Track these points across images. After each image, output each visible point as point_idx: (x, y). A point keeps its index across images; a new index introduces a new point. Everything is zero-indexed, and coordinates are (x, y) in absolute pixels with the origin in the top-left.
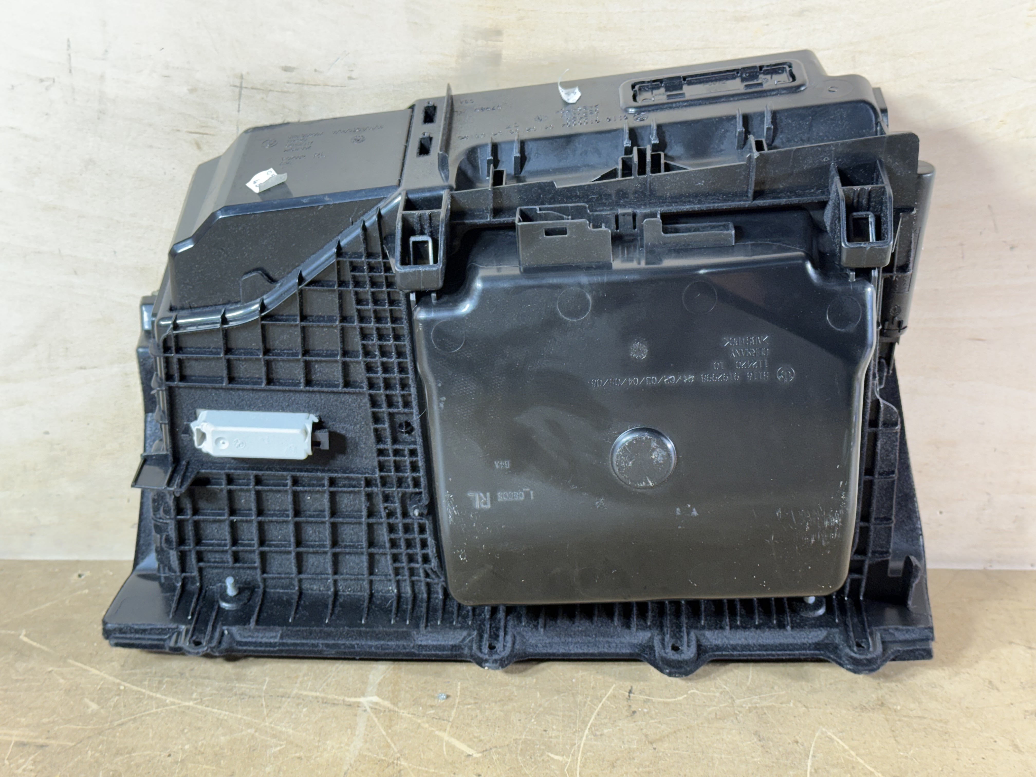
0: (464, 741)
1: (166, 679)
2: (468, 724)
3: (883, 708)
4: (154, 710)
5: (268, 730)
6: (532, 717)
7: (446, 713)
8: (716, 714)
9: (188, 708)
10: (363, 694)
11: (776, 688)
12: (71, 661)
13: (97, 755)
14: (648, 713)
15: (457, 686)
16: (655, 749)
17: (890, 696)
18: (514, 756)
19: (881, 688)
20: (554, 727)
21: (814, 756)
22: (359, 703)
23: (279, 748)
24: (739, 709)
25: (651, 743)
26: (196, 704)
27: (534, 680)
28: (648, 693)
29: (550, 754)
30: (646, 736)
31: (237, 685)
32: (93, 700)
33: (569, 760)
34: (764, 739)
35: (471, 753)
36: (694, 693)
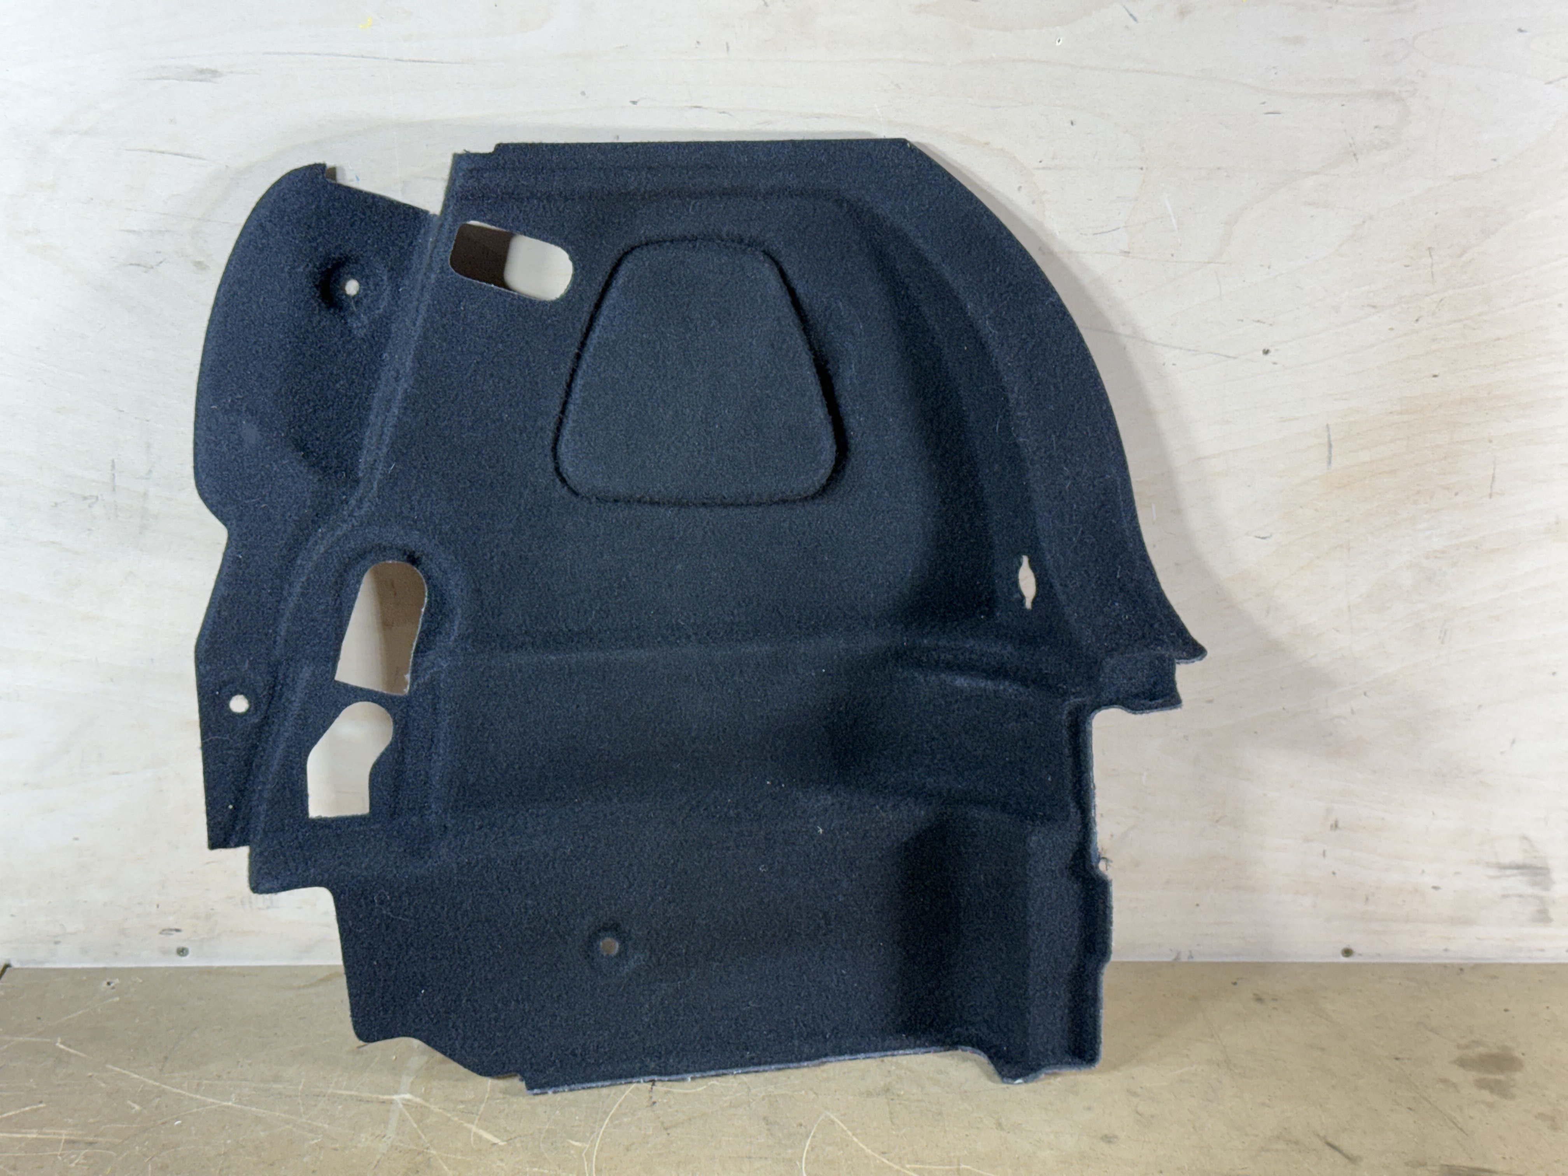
0: (491, 1132)
1: (205, 1082)
2: (494, 1117)
3: (887, 1094)
4: (195, 1110)
5: (305, 1125)
6: (557, 1109)
7: (475, 1108)
8: (731, 1103)
9: (228, 1107)
10: (396, 1092)
11: (792, 1077)
12: (110, 1066)
13: (145, 1149)
14: (667, 1103)
16: (668, 1134)
17: (897, 1082)
18: (537, 1143)
19: (890, 1076)
20: (577, 1117)
21: (814, 1137)
22: (392, 1100)
23: (316, 1141)
24: (754, 1097)
25: (666, 1129)
26: (235, 1104)
28: (669, 1085)
29: (570, 1141)
30: (662, 1123)
31: (274, 1086)
32: (135, 1102)
33: (588, 1146)
34: (771, 1123)
35: (496, 1142)
36: (713, 1085)
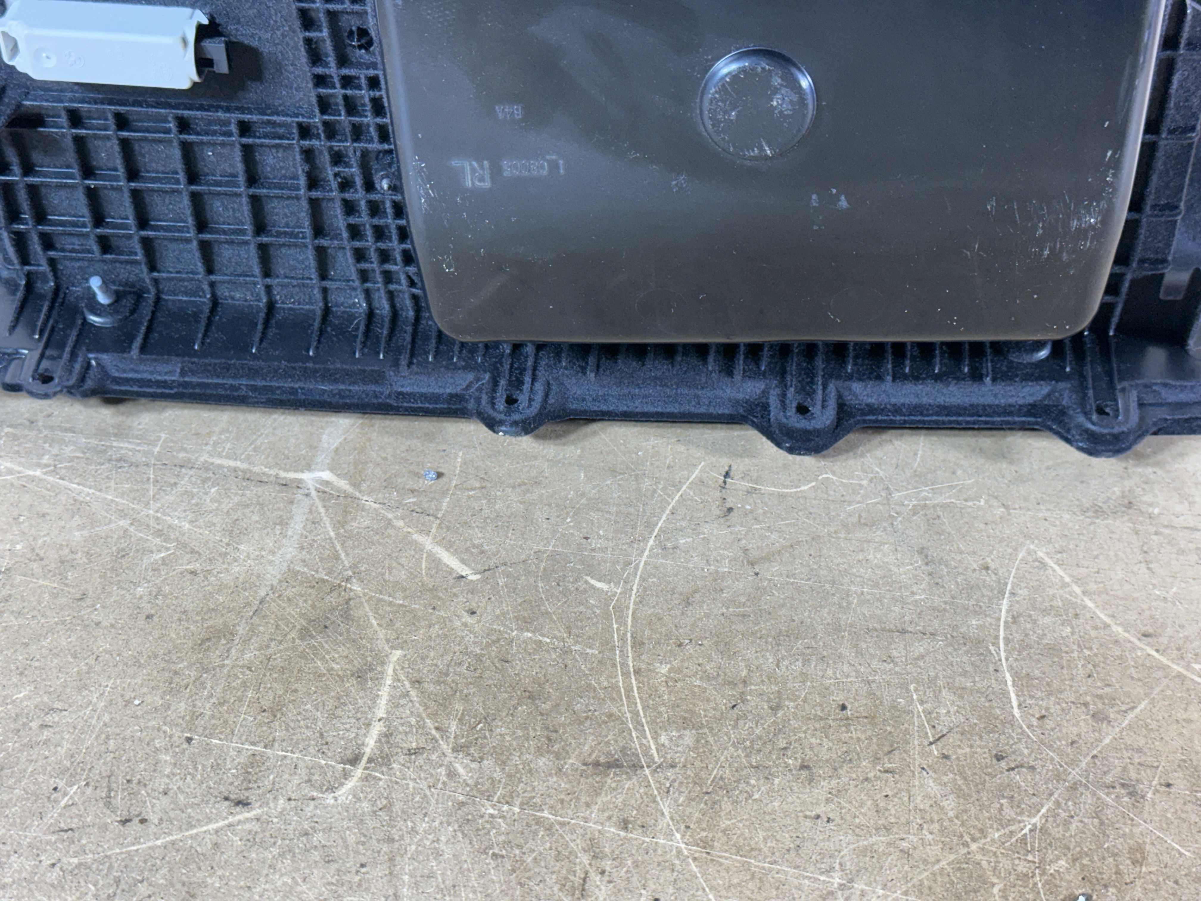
0: (455, 553)
2: (466, 523)
3: (1130, 511)
5: (152, 523)
6: (568, 513)
7: (434, 504)
8: (860, 516)
9: (32, 479)
10: (308, 467)
11: (959, 472)
14: (751, 511)
15: (456, 456)
16: (757, 574)
17: (1143, 489)
18: (532, 580)
19: (1129, 477)
20: (601, 532)
21: (1013, 594)
22: (300, 481)
23: (163, 555)
24: (898, 508)
25: (752, 564)
26: (45, 473)
27: (579, 451)
28: (754, 478)
29: (589, 579)
31: (115, 444)
33: (619, 591)
34: (933, 561)
35: (464, 574)
36: (827, 479)
